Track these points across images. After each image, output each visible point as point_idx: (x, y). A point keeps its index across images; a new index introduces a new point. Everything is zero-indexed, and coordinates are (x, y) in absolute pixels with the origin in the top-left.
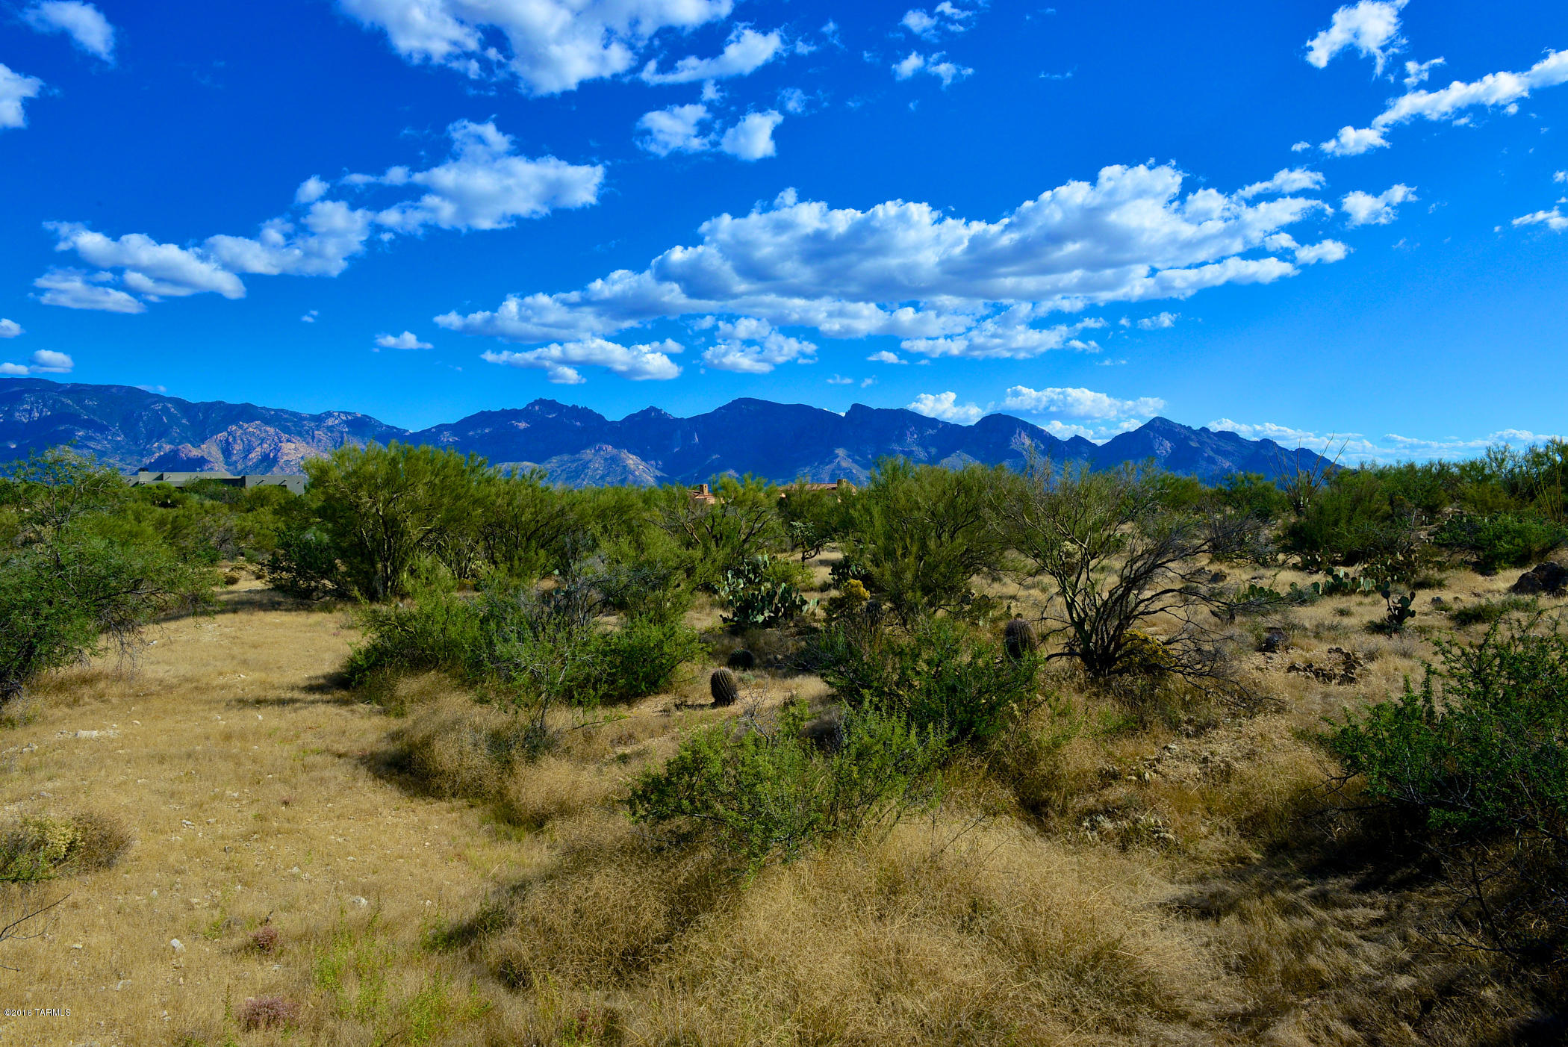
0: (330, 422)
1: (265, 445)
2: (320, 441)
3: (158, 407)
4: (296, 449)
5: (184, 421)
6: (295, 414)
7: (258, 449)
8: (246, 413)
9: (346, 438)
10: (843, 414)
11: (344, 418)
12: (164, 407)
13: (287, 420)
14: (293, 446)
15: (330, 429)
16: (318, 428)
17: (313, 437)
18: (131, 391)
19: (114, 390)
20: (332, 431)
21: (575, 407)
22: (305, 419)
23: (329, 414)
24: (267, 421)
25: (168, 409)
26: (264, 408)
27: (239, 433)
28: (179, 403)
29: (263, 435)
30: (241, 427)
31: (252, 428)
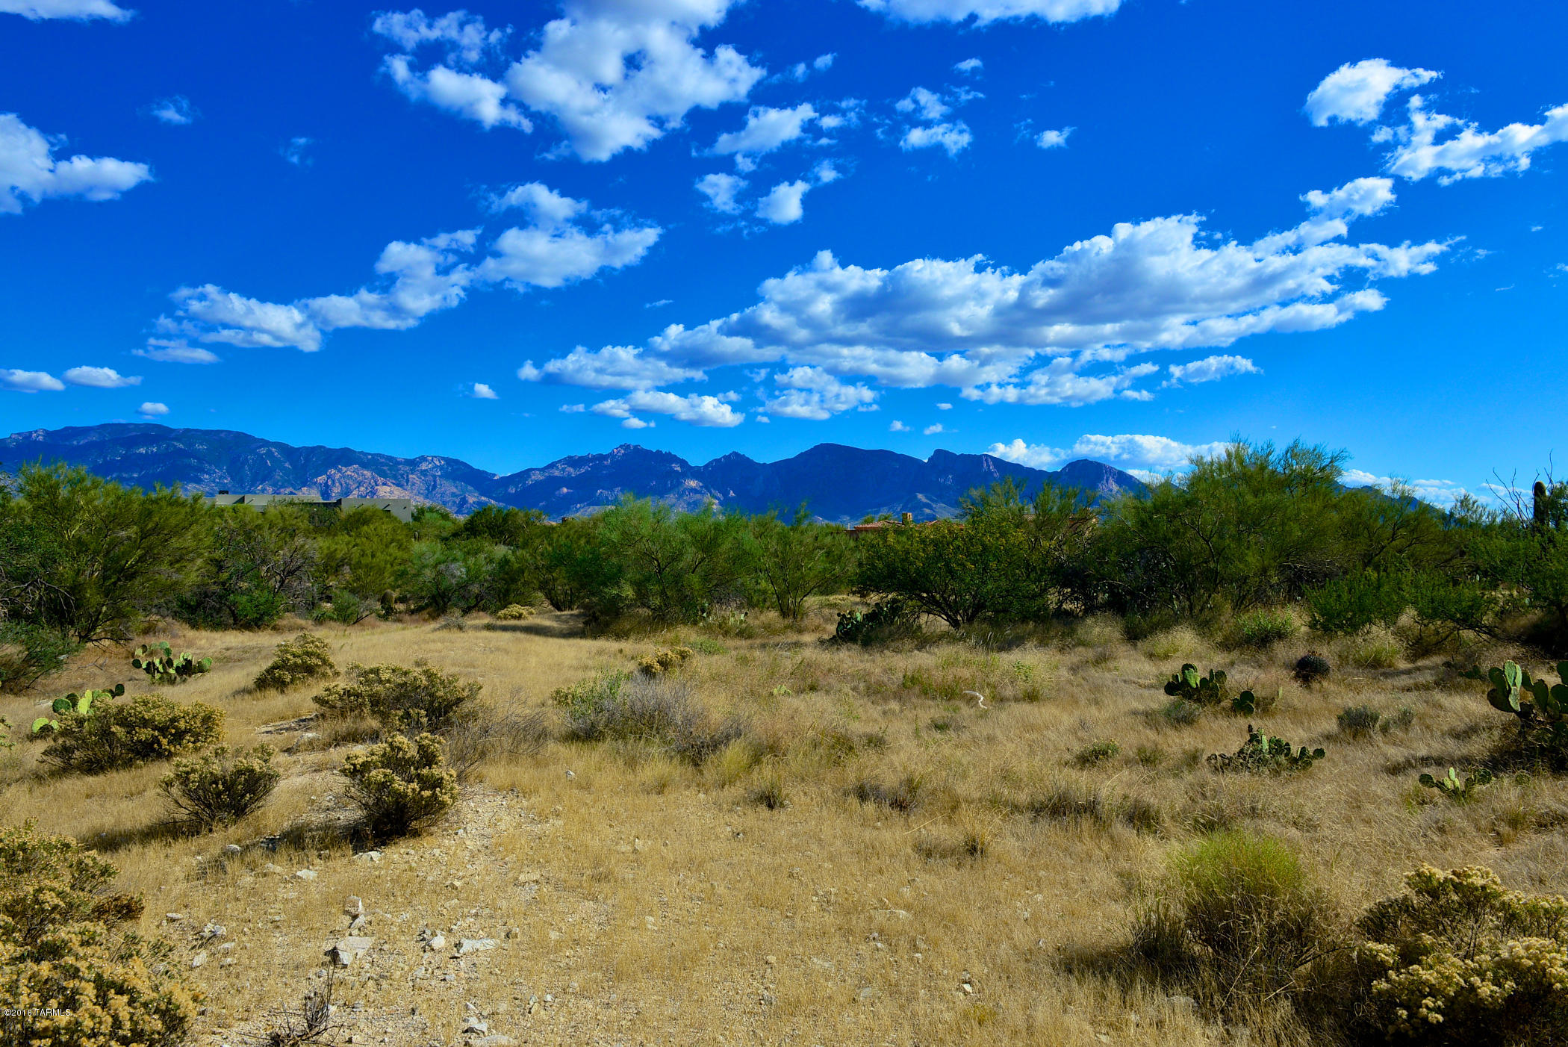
0: (424, 466)
1: (362, 489)
2: (414, 484)
3: (263, 451)
4: (391, 492)
5: (287, 465)
6: (390, 458)
7: (355, 492)
8: (345, 457)
9: (438, 482)
10: (926, 461)
11: (438, 463)
12: (269, 451)
13: (382, 464)
14: (388, 489)
15: (424, 473)
16: (413, 472)
17: (408, 481)
18: (239, 435)
19: (222, 435)
20: (425, 475)
21: (659, 452)
22: (400, 463)
23: (423, 459)
24: (364, 465)
25: (273, 453)
26: (362, 452)
27: (338, 476)
28: (283, 448)
29: (360, 478)
30: (340, 471)
31: (349, 471)
